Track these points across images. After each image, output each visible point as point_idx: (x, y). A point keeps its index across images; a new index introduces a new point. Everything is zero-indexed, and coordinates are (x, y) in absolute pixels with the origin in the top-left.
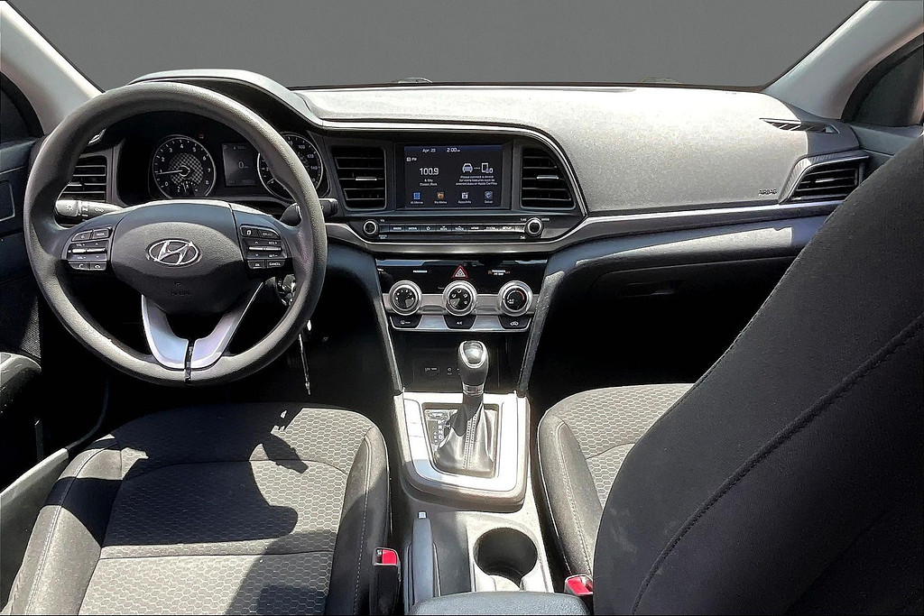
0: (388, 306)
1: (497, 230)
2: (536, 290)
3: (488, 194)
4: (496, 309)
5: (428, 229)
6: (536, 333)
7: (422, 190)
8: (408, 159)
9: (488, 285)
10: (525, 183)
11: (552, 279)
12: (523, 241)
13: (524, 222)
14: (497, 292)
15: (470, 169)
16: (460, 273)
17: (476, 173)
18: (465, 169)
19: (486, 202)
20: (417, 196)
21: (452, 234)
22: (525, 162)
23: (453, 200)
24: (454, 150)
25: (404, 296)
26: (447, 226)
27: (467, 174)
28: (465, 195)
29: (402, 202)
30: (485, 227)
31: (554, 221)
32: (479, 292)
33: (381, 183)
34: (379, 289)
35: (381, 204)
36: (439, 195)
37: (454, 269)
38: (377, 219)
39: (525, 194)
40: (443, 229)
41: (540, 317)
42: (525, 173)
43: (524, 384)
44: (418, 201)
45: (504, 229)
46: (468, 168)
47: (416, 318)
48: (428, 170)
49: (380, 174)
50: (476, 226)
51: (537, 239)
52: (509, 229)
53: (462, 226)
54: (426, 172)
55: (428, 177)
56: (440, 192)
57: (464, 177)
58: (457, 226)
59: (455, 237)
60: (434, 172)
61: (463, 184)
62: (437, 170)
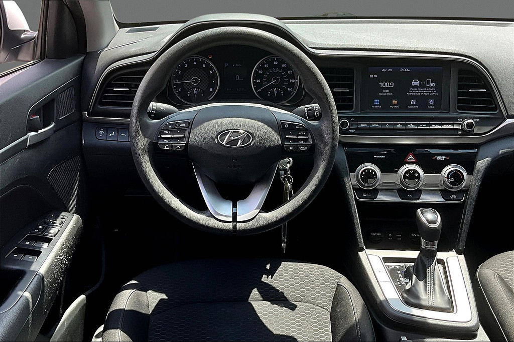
0: (355, 183)
1: (440, 127)
2: (470, 171)
3: (431, 102)
4: (439, 185)
5: (387, 126)
6: (471, 204)
7: (382, 99)
8: (371, 76)
9: (431, 166)
10: (459, 94)
11: (482, 164)
12: (459, 135)
13: (461, 121)
14: (440, 172)
15: (418, 83)
16: (411, 158)
17: (421, 86)
18: (413, 83)
19: (429, 107)
20: (377, 102)
21: (406, 129)
22: (460, 80)
23: (404, 105)
24: (406, 70)
25: (369, 175)
26: (401, 124)
27: (416, 86)
28: (413, 102)
29: (367, 105)
30: (431, 125)
31: (483, 122)
32: (425, 172)
33: (351, 93)
34: (348, 169)
35: (351, 107)
36: (394, 101)
37: (407, 156)
38: (348, 118)
39: (459, 101)
40: (399, 126)
41: (474, 192)
42: (460, 87)
43: (462, 244)
44: (377, 105)
45: (445, 127)
46: (415, 83)
47: (375, 192)
48: (386, 84)
49: (350, 86)
50: (424, 124)
51: (471, 133)
52: (450, 127)
53: (413, 124)
54: (384, 85)
55: (386, 89)
56: (394, 99)
57: (413, 89)
58: (410, 124)
59: (408, 131)
60: (390, 85)
61: (412, 94)
62: (392, 84)
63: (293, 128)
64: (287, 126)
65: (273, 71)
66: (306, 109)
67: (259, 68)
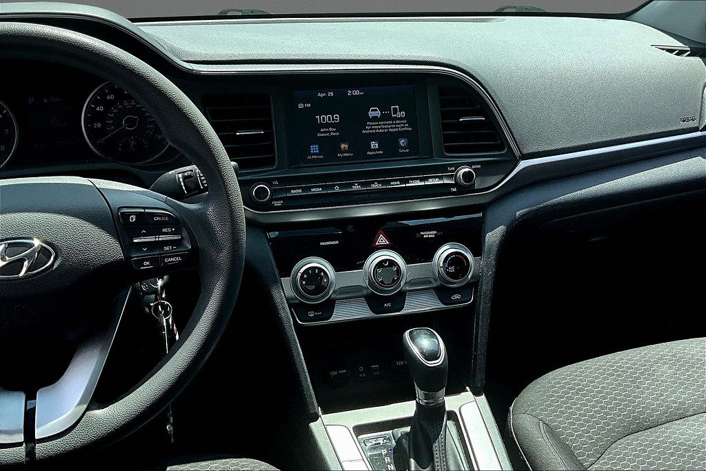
0: (291, 294)
1: (422, 184)
2: (477, 251)
3: (402, 142)
4: (432, 280)
5: (337, 189)
6: (484, 306)
7: (322, 143)
8: (301, 106)
9: (418, 251)
10: (445, 127)
11: (493, 236)
12: (454, 193)
13: (453, 171)
14: (431, 259)
15: (378, 114)
16: (382, 240)
17: (385, 117)
18: (371, 114)
19: (401, 151)
20: (314, 148)
21: (368, 192)
22: (443, 104)
23: (360, 148)
24: (357, 93)
25: (315, 276)
26: (359, 184)
27: (375, 119)
28: (374, 145)
29: (297, 157)
30: (407, 181)
31: (486, 169)
32: (408, 262)
33: (269, 136)
34: (277, 271)
35: (270, 162)
36: (343, 146)
37: (374, 238)
38: (268, 182)
39: (447, 138)
40: (356, 187)
41: (486, 286)
42: (444, 115)
43: (481, 376)
45: (430, 182)
46: (374, 113)
47: (329, 306)
48: (326, 118)
49: (266, 125)
50: (396, 180)
51: (471, 189)
52: (437, 181)
53: (379, 182)
54: (324, 120)
55: (327, 125)
56: (344, 142)
57: (371, 124)
58: (373, 182)
59: (373, 195)
60: (333, 120)
61: (371, 131)
62: (337, 117)
63: (147, 221)
64: (133, 219)
65: (124, 106)
66: (180, 175)
67: (95, 101)
